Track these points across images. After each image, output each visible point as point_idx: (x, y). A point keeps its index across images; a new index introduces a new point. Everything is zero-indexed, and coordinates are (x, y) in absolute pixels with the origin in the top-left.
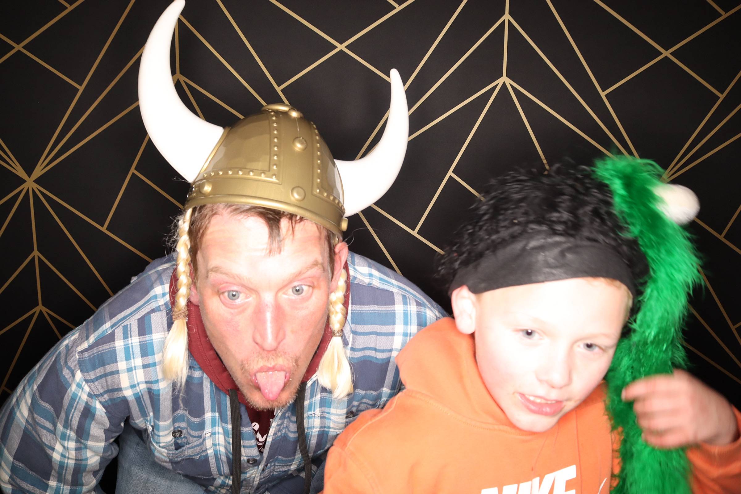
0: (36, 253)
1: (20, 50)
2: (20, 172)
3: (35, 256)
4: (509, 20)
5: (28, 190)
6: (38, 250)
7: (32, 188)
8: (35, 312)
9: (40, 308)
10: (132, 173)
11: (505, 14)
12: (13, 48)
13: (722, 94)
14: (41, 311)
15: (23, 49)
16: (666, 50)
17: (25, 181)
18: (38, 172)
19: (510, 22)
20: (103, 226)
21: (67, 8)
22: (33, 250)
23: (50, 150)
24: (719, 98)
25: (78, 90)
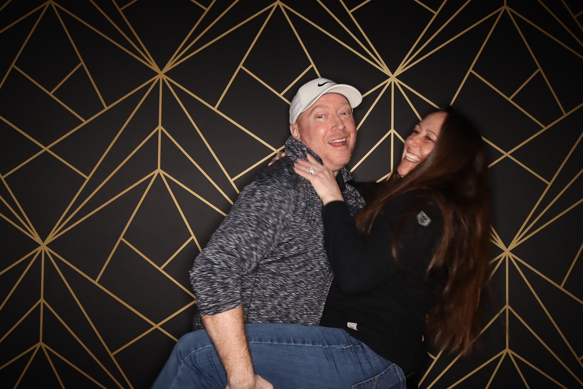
0: (42, 301)
1: (46, 150)
2: (37, 238)
3: (41, 303)
4: (394, 133)
5: (41, 253)
6: (44, 298)
7: (45, 251)
8: (36, 348)
9: (41, 344)
10: (120, 240)
11: (391, 129)
12: (42, 149)
13: (550, 182)
14: (41, 347)
15: (49, 150)
16: (507, 152)
17: (40, 245)
18: (50, 238)
19: (394, 135)
20: (95, 280)
21: (83, 122)
22: (40, 298)
23: (61, 222)
24: (547, 185)
25: (86, 179)
